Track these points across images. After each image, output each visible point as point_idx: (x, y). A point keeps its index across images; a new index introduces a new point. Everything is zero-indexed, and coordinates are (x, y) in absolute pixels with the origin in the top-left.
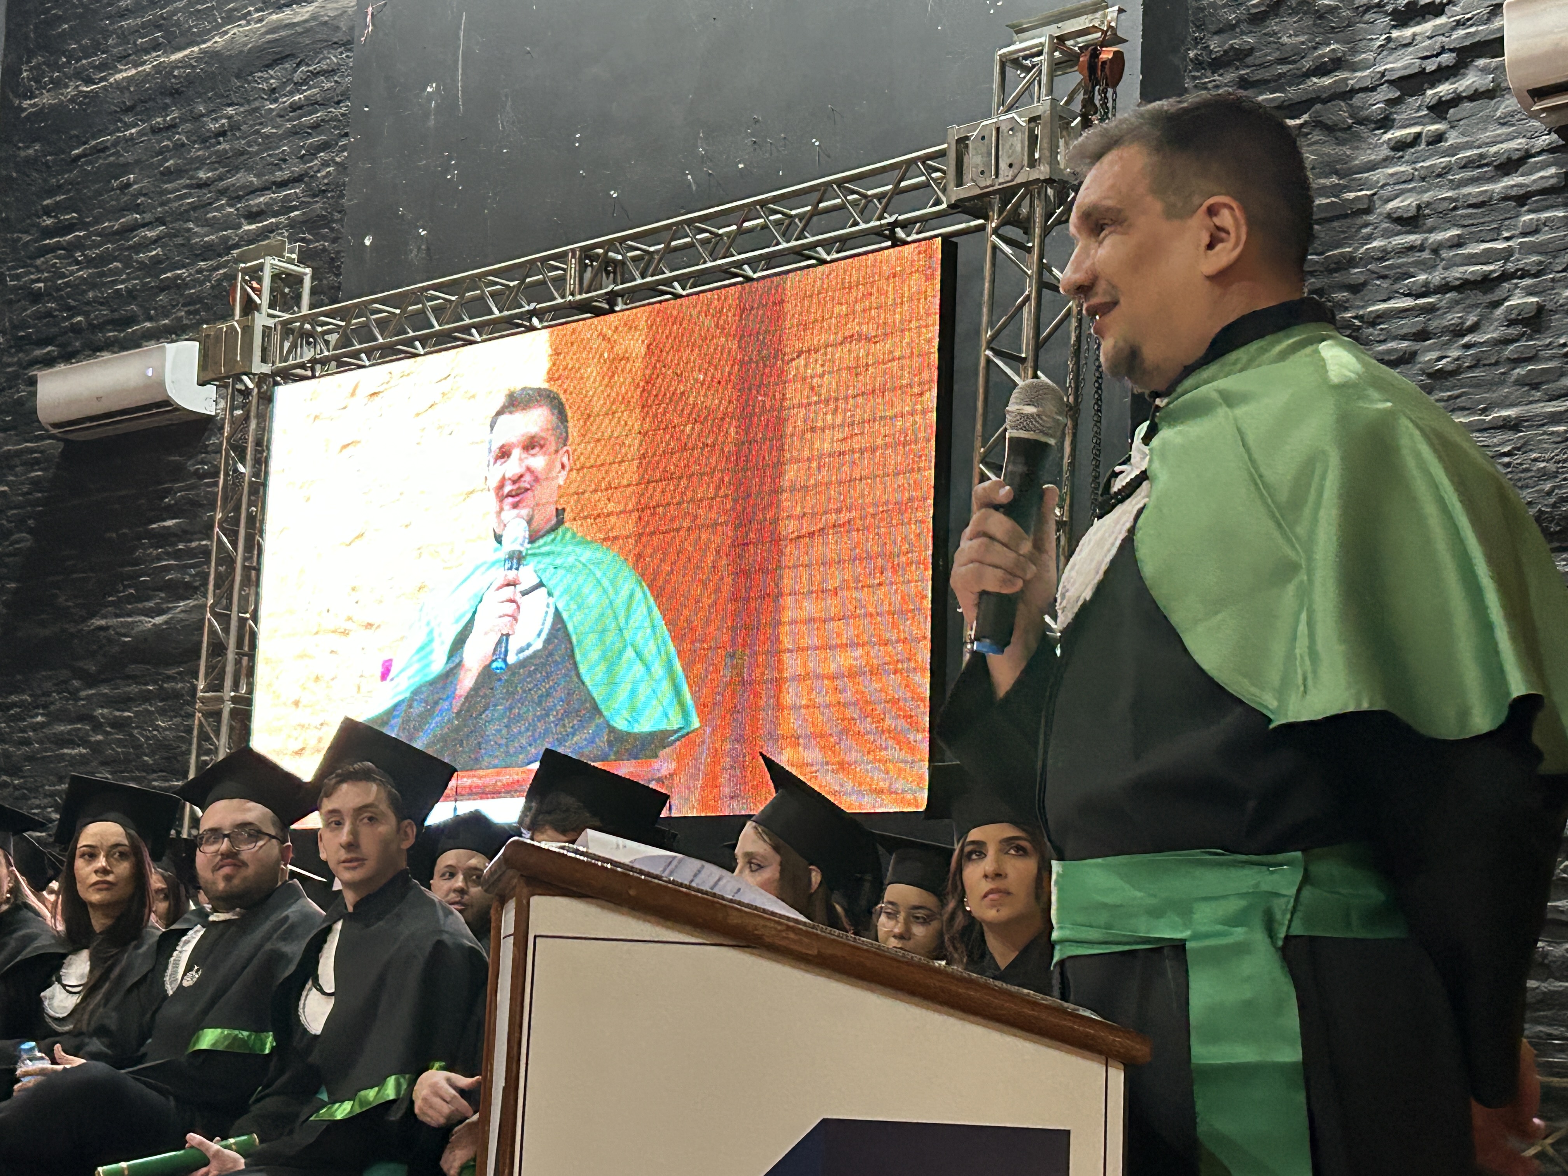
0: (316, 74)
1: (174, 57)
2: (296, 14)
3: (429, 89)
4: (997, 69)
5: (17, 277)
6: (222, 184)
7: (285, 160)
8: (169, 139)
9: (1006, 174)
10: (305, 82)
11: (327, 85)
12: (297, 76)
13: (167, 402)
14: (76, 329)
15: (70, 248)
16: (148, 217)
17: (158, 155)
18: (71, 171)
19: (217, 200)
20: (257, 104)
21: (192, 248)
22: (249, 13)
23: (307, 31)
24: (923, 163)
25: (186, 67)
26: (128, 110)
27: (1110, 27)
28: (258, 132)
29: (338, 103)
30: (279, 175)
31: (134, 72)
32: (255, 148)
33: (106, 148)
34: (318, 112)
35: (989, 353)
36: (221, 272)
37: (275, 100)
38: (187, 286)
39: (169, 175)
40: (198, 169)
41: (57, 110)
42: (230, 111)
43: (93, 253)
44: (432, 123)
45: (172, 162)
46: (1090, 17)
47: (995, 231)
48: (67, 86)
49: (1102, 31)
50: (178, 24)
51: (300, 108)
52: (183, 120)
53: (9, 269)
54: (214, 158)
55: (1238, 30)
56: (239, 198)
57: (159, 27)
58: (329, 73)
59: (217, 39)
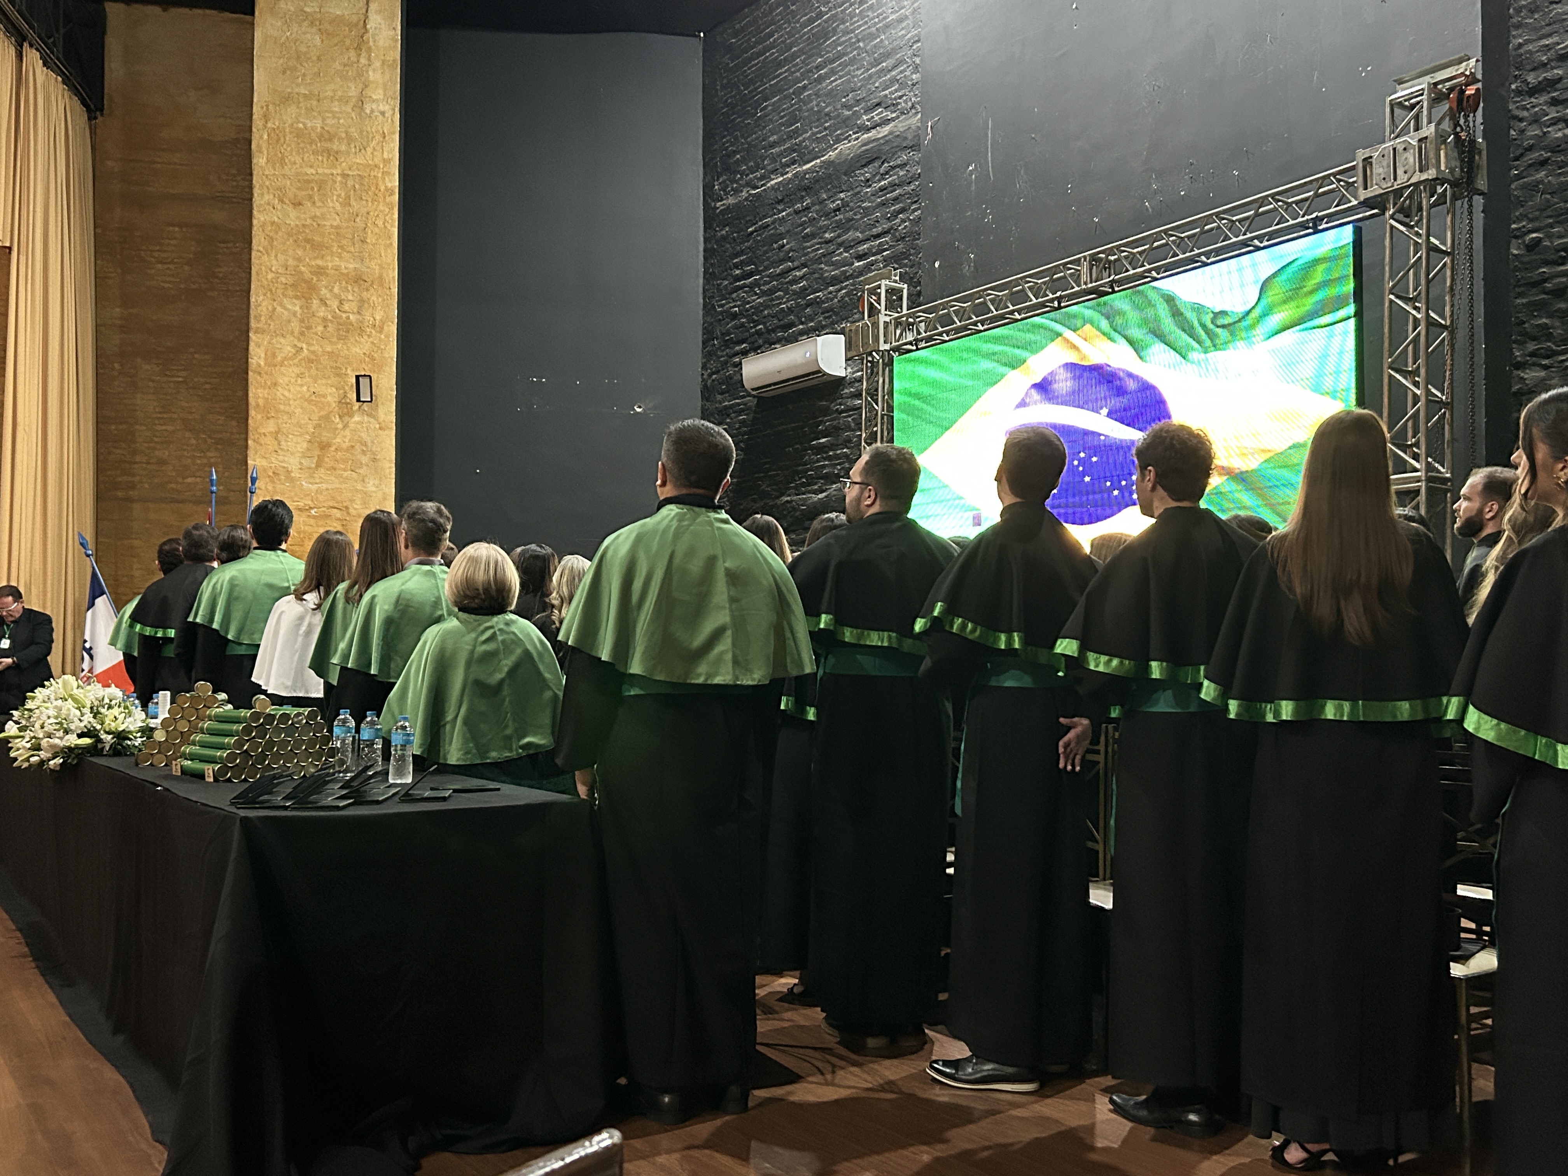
0: (893, 168)
1: (805, 167)
2: (879, 133)
3: (971, 168)
4: (1388, 110)
5: (722, 306)
6: (840, 240)
7: (878, 222)
8: (806, 216)
9: (1402, 178)
10: (887, 173)
11: (901, 173)
12: (882, 170)
13: (819, 371)
14: (758, 333)
15: (751, 286)
16: (796, 264)
17: (799, 226)
18: (748, 241)
19: (838, 249)
20: (858, 189)
21: (824, 279)
22: (850, 135)
23: (887, 141)
24: (1335, 177)
25: (813, 173)
26: (779, 202)
27: (1471, 73)
28: (860, 206)
29: (910, 183)
30: (875, 231)
31: (781, 179)
32: (858, 217)
33: (768, 225)
34: (895, 190)
35: (1392, 297)
36: (844, 291)
37: (870, 186)
38: (823, 302)
39: (807, 237)
40: (825, 232)
41: (738, 206)
42: (842, 195)
43: (765, 288)
44: (973, 188)
45: (808, 230)
46: (1456, 67)
47: (1392, 217)
48: (742, 191)
49: (1466, 76)
50: (806, 147)
51: (885, 189)
52: (813, 204)
53: (717, 301)
54: (833, 225)
55: (1549, 66)
56: (852, 247)
57: (794, 151)
58: (902, 166)
59: (831, 153)
